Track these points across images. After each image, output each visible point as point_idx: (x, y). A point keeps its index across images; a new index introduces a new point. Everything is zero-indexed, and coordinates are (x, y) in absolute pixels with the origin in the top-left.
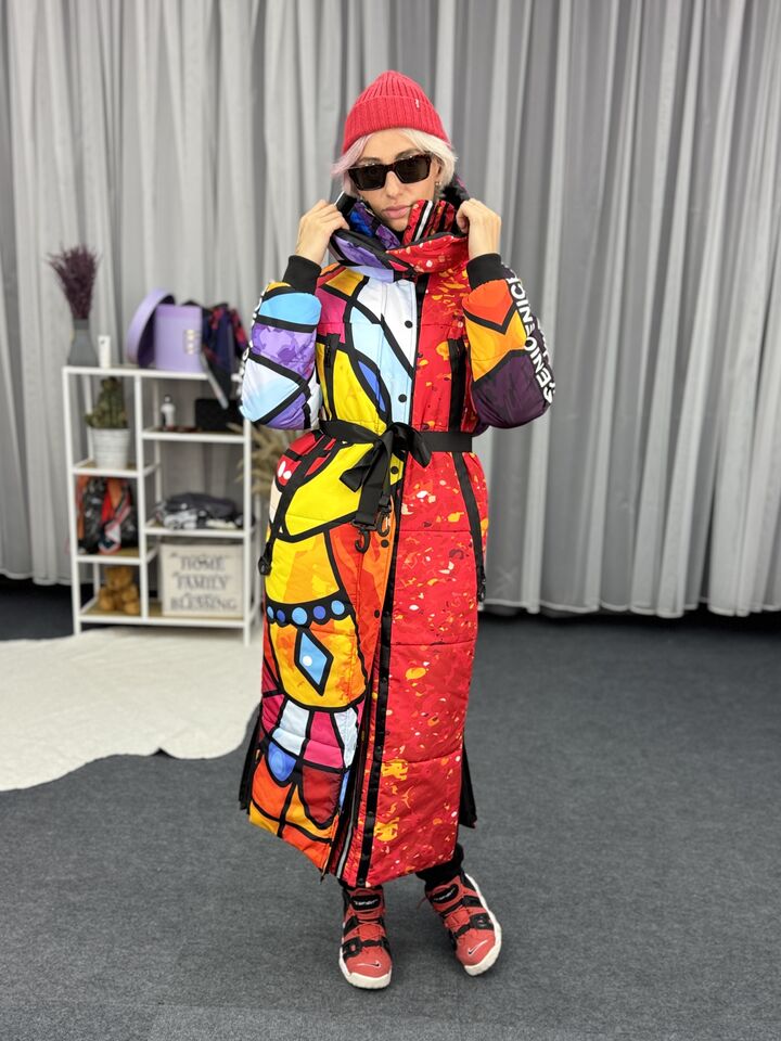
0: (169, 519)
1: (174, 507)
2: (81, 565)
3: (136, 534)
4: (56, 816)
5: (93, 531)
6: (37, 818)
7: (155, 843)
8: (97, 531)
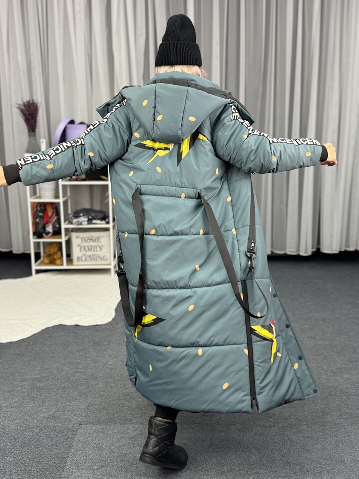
0: (75, 220)
1: (77, 215)
2: (35, 243)
3: (60, 228)
4: (29, 352)
5: (40, 228)
6: (21, 353)
7: (75, 361)
8: (42, 228)
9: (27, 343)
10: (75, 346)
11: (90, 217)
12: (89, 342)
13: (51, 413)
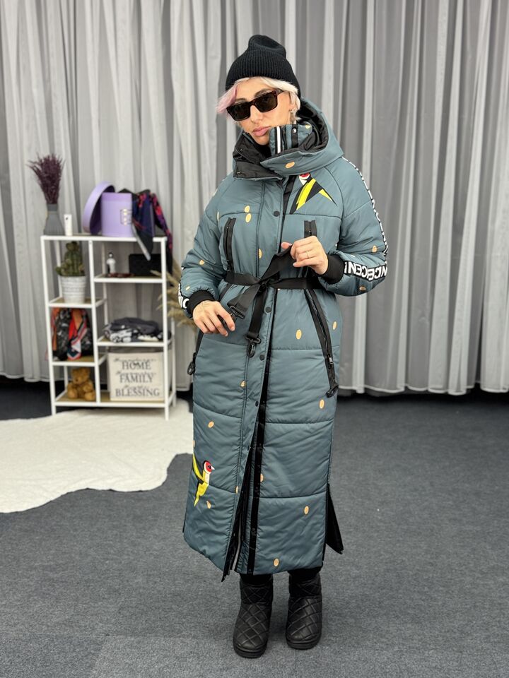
0: (113, 336)
1: (117, 327)
2: (55, 367)
3: (92, 346)
4: (41, 528)
5: (63, 345)
6: (29, 529)
7: (105, 543)
8: (66, 345)
9: (38, 514)
10: (107, 520)
11: (135, 331)
12: (128, 516)
13: (67, 617)
